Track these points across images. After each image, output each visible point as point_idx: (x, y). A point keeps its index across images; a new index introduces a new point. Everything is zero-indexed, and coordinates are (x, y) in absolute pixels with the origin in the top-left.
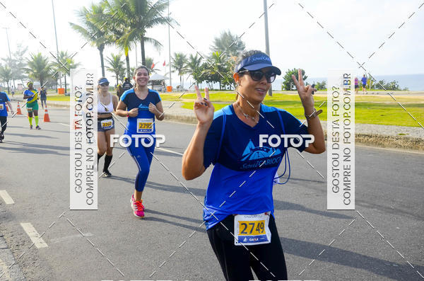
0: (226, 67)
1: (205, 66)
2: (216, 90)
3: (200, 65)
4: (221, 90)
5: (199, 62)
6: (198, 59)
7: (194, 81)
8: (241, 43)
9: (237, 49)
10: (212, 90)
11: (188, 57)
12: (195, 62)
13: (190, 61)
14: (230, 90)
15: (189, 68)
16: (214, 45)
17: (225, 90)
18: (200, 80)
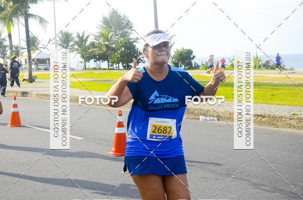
0: (114, 46)
1: (93, 44)
2: (104, 69)
3: (88, 43)
4: (109, 69)
5: (86, 40)
6: (85, 37)
7: (82, 60)
8: (129, 21)
9: (125, 27)
10: (100, 69)
11: (75, 35)
12: (82, 40)
13: (77, 39)
14: (119, 69)
15: (76, 47)
16: (102, 24)
17: (113, 69)
18: (87, 59)
